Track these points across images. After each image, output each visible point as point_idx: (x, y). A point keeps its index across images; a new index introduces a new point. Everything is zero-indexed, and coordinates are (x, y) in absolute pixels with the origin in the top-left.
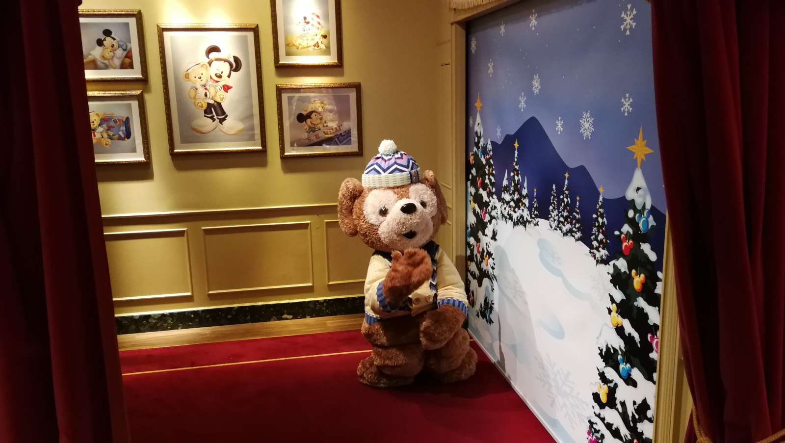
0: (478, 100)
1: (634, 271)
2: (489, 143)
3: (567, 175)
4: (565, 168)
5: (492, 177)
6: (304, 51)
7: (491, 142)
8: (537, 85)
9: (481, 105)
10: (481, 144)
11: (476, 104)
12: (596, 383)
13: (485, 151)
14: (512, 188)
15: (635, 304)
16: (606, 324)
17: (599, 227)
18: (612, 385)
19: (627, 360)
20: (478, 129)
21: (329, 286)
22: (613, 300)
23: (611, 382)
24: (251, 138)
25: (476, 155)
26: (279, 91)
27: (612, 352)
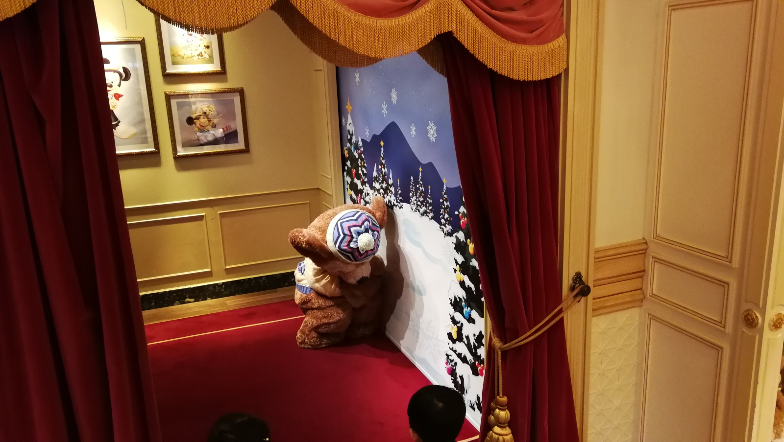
0: (348, 103)
1: (468, 240)
2: (360, 140)
3: (420, 169)
4: (419, 164)
5: (364, 170)
6: (189, 60)
7: (362, 140)
8: (394, 97)
9: (351, 108)
10: (353, 140)
11: (347, 107)
12: (449, 325)
13: (357, 148)
14: (381, 179)
15: (471, 264)
16: (453, 280)
17: (445, 209)
18: (459, 325)
19: (468, 305)
20: (350, 127)
21: (226, 270)
22: (457, 263)
23: (459, 323)
24: (145, 141)
25: (349, 150)
26: (168, 97)
27: (458, 300)
